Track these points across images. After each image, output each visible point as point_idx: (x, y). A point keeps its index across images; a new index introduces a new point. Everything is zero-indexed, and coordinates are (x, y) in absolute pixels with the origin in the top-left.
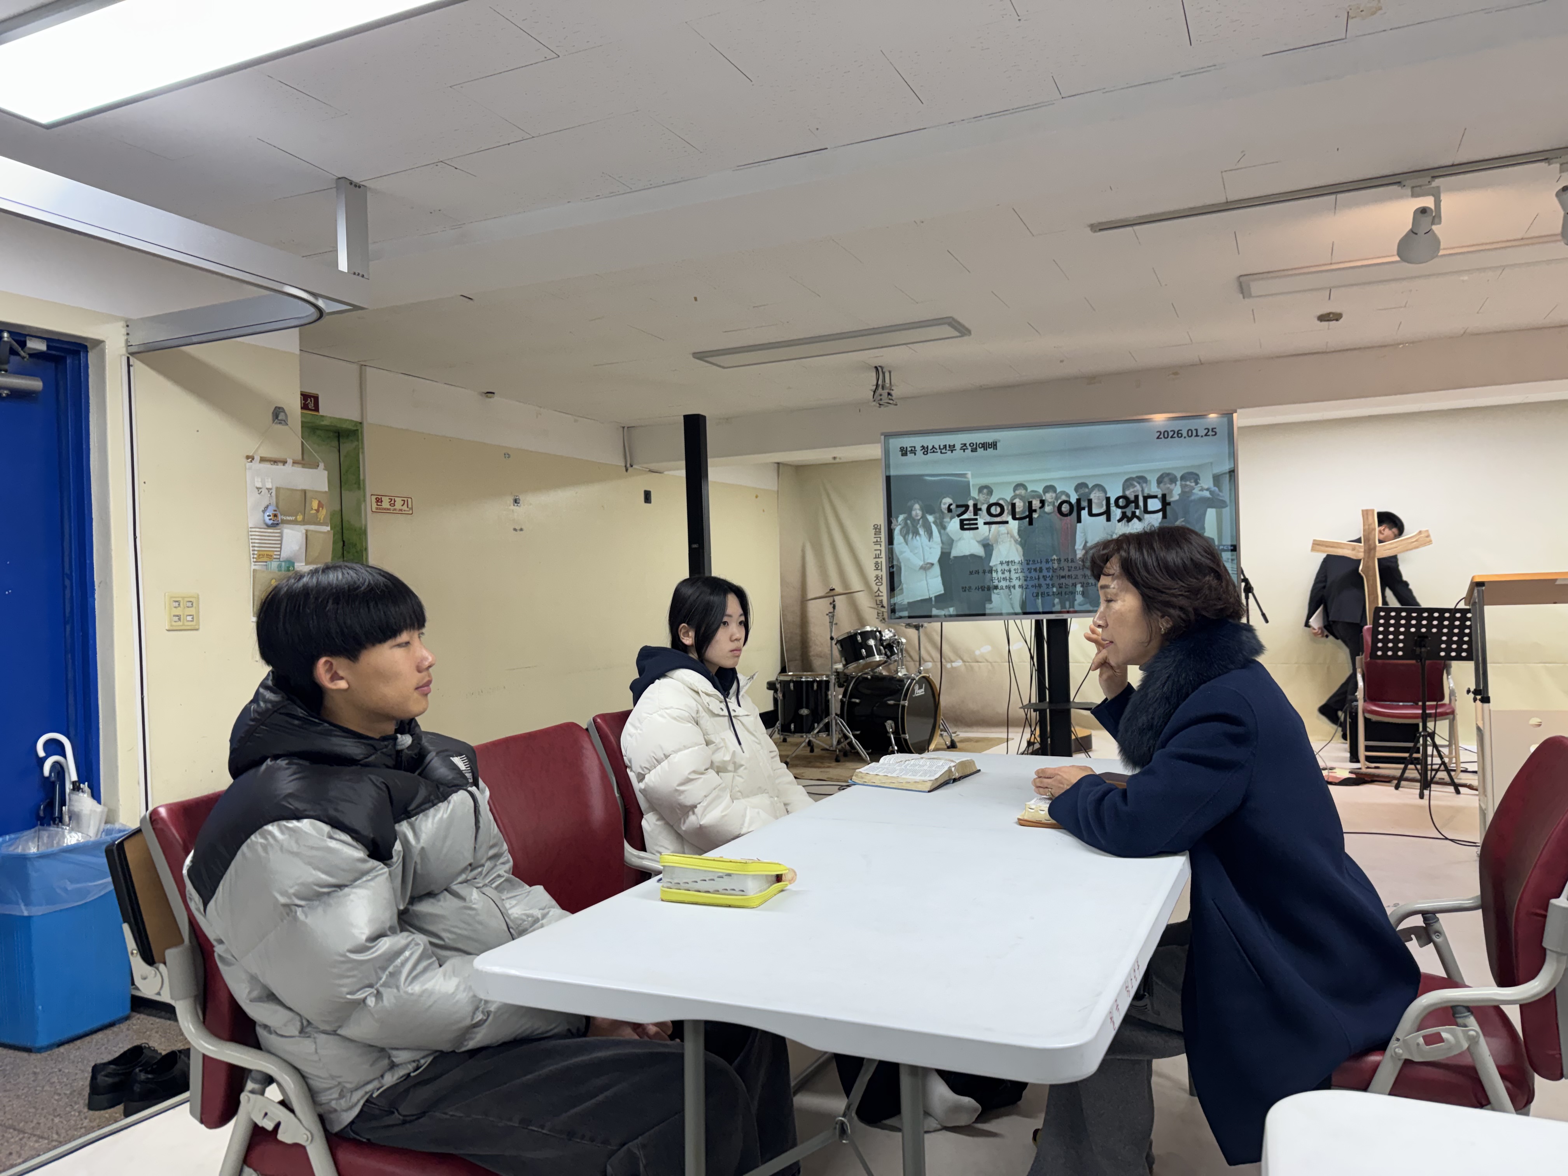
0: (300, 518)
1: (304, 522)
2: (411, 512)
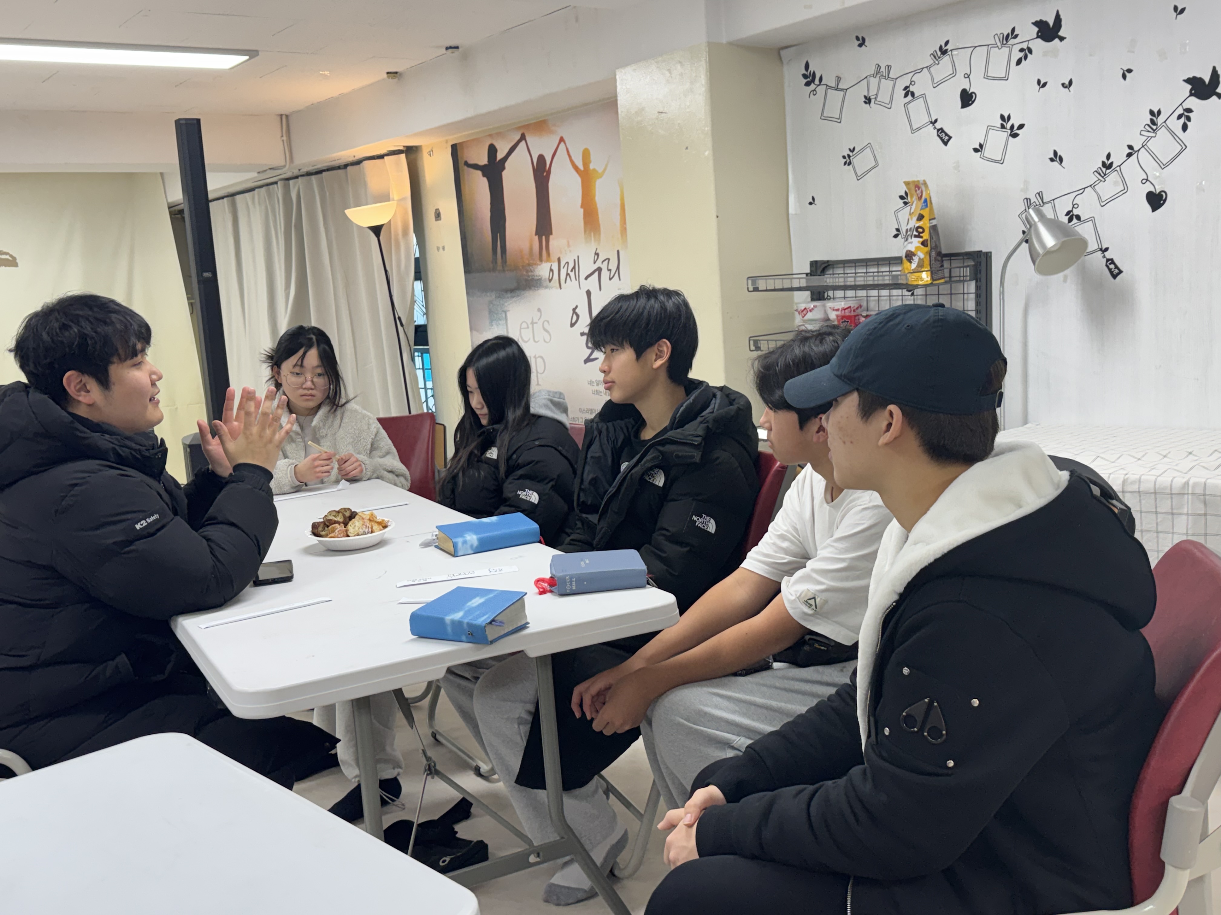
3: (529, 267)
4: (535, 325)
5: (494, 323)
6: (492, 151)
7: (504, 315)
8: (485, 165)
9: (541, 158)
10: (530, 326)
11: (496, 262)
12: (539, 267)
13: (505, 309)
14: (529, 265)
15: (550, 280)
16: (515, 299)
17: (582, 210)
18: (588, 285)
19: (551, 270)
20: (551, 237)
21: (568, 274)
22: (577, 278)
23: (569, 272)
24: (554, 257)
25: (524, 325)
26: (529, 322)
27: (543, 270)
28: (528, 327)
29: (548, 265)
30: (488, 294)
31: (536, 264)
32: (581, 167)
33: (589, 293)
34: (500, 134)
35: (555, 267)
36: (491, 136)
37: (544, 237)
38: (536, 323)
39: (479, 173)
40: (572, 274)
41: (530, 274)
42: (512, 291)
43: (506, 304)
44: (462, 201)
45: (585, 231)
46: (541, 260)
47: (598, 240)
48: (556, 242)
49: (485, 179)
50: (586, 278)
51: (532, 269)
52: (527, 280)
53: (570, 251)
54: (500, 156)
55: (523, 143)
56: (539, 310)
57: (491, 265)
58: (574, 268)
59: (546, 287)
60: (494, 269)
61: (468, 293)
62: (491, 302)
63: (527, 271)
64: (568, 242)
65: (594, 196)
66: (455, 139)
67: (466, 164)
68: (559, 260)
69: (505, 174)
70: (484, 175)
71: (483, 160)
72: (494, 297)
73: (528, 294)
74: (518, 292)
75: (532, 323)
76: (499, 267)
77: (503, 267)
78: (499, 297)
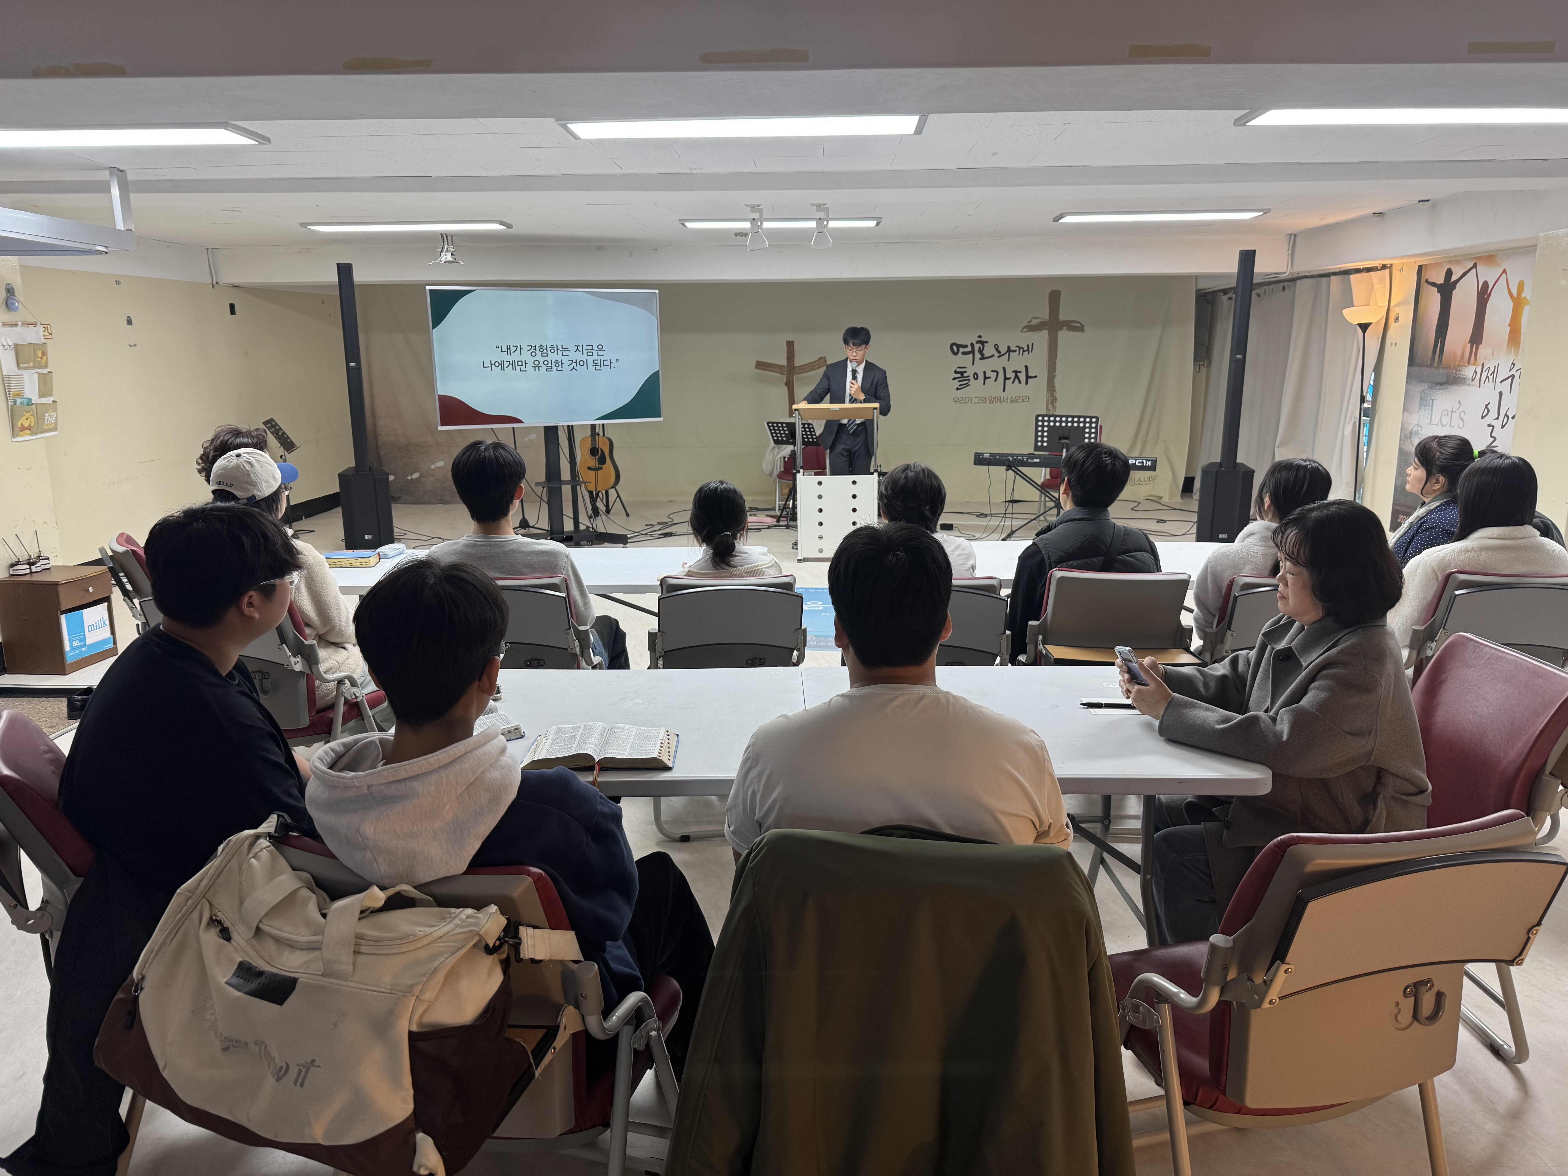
0: (31, 364)
1: (34, 367)
2: (51, 337)
3: (1459, 367)
4: (1453, 413)
5: (1422, 408)
6: (1449, 273)
7: (1431, 403)
8: (1441, 284)
9: (1486, 284)
10: (1450, 414)
11: (1434, 360)
12: (1467, 368)
13: (1433, 398)
14: (1459, 366)
15: (1473, 380)
16: (1442, 391)
17: (1509, 328)
18: (1500, 387)
19: (1475, 372)
20: (1480, 345)
21: (1487, 377)
22: (1494, 381)
23: (1489, 375)
24: (1480, 362)
25: (1445, 413)
26: (1450, 410)
27: (1468, 372)
28: (1448, 415)
29: (1475, 367)
30: (1423, 384)
31: (1464, 366)
32: (1515, 295)
33: (1501, 394)
34: (1458, 261)
35: (1479, 370)
36: (1450, 262)
37: (1475, 345)
38: (1455, 412)
39: (1435, 289)
40: (1491, 377)
41: (1458, 373)
42: (1442, 384)
43: (1435, 394)
44: (1417, 310)
45: (1508, 345)
46: (1469, 363)
47: (1517, 353)
48: (1483, 351)
49: (1439, 294)
50: (1501, 382)
51: (1461, 369)
52: (1455, 378)
53: (1493, 359)
54: (1454, 278)
55: (1475, 269)
56: (1459, 402)
57: (1429, 362)
58: (1494, 372)
59: (1469, 385)
60: (1431, 366)
61: (1407, 382)
62: (1423, 391)
63: (1456, 371)
64: (1493, 352)
65: (1521, 318)
66: (1422, 261)
67: (1427, 281)
68: (1483, 365)
69: (1454, 292)
70: (1438, 292)
71: (1441, 280)
72: (1426, 387)
73: (1454, 389)
74: (1446, 386)
75: (1452, 412)
76: (1435, 365)
77: (1438, 364)
78: (1431, 388)
